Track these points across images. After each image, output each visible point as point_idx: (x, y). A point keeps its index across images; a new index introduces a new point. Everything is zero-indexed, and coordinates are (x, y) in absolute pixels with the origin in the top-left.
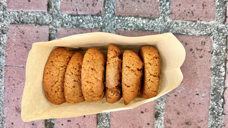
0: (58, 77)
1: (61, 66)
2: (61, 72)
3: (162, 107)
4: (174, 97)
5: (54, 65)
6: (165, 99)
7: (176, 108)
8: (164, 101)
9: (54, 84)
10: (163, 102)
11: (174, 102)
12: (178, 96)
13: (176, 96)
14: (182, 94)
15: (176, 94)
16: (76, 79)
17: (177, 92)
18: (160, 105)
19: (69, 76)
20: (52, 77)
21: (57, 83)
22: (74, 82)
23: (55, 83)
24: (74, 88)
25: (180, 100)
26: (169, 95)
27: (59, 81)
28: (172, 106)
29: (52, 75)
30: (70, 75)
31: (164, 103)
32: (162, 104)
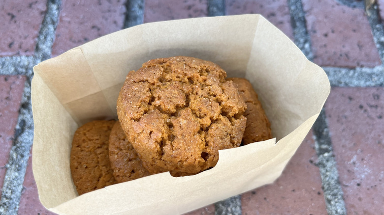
0: (99, 168)
1: (97, 147)
2: (99, 156)
3: (339, 210)
4: (356, 187)
5: (83, 149)
6: (342, 193)
7: (365, 208)
8: (340, 197)
9: (97, 183)
10: (339, 199)
11: (358, 197)
12: (364, 186)
13: (359, 185)
14: (369, 182)
15: (358, 181)
16: (130, 155)
17: (359, 179)
18: (335, 206)
19: (116, 156)
20: (87, 170)
21: (101, 179)
22: (129, 163)
23: (98, 181)
24: (134, 174)
25: (369, 192)
26: (347, 184)
27: (104, 174)
28: (357, 206)
29: (86, 167)
30: (117, 154)
31: (341, 201)
32: (337, 204)
